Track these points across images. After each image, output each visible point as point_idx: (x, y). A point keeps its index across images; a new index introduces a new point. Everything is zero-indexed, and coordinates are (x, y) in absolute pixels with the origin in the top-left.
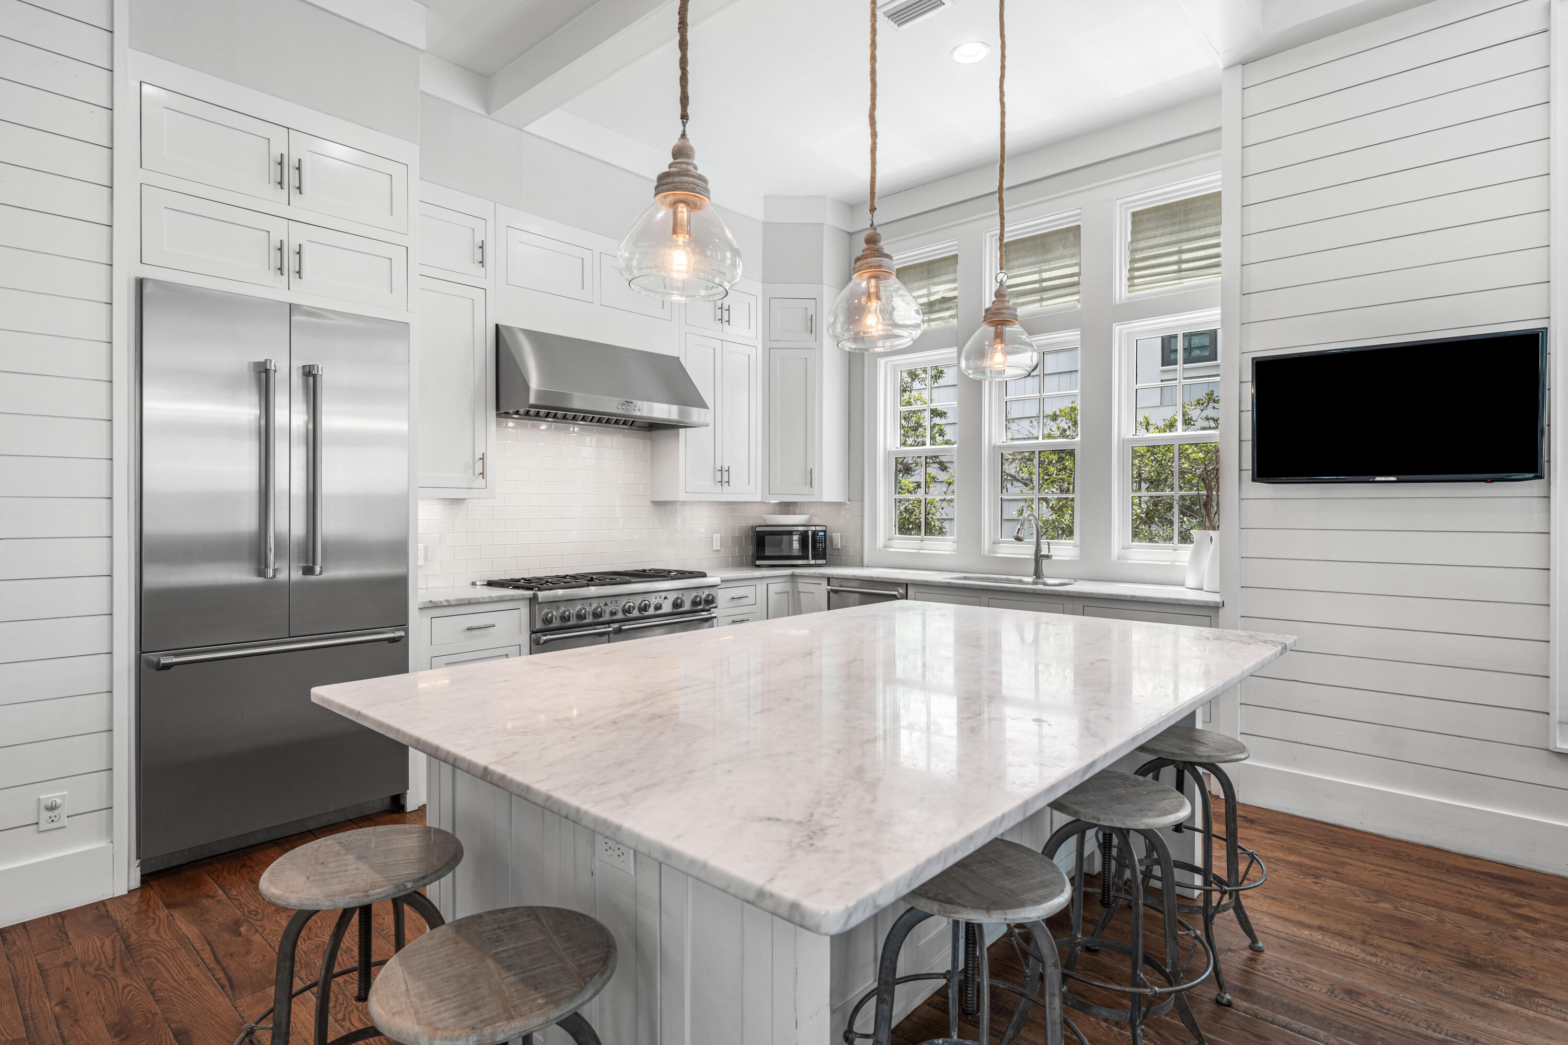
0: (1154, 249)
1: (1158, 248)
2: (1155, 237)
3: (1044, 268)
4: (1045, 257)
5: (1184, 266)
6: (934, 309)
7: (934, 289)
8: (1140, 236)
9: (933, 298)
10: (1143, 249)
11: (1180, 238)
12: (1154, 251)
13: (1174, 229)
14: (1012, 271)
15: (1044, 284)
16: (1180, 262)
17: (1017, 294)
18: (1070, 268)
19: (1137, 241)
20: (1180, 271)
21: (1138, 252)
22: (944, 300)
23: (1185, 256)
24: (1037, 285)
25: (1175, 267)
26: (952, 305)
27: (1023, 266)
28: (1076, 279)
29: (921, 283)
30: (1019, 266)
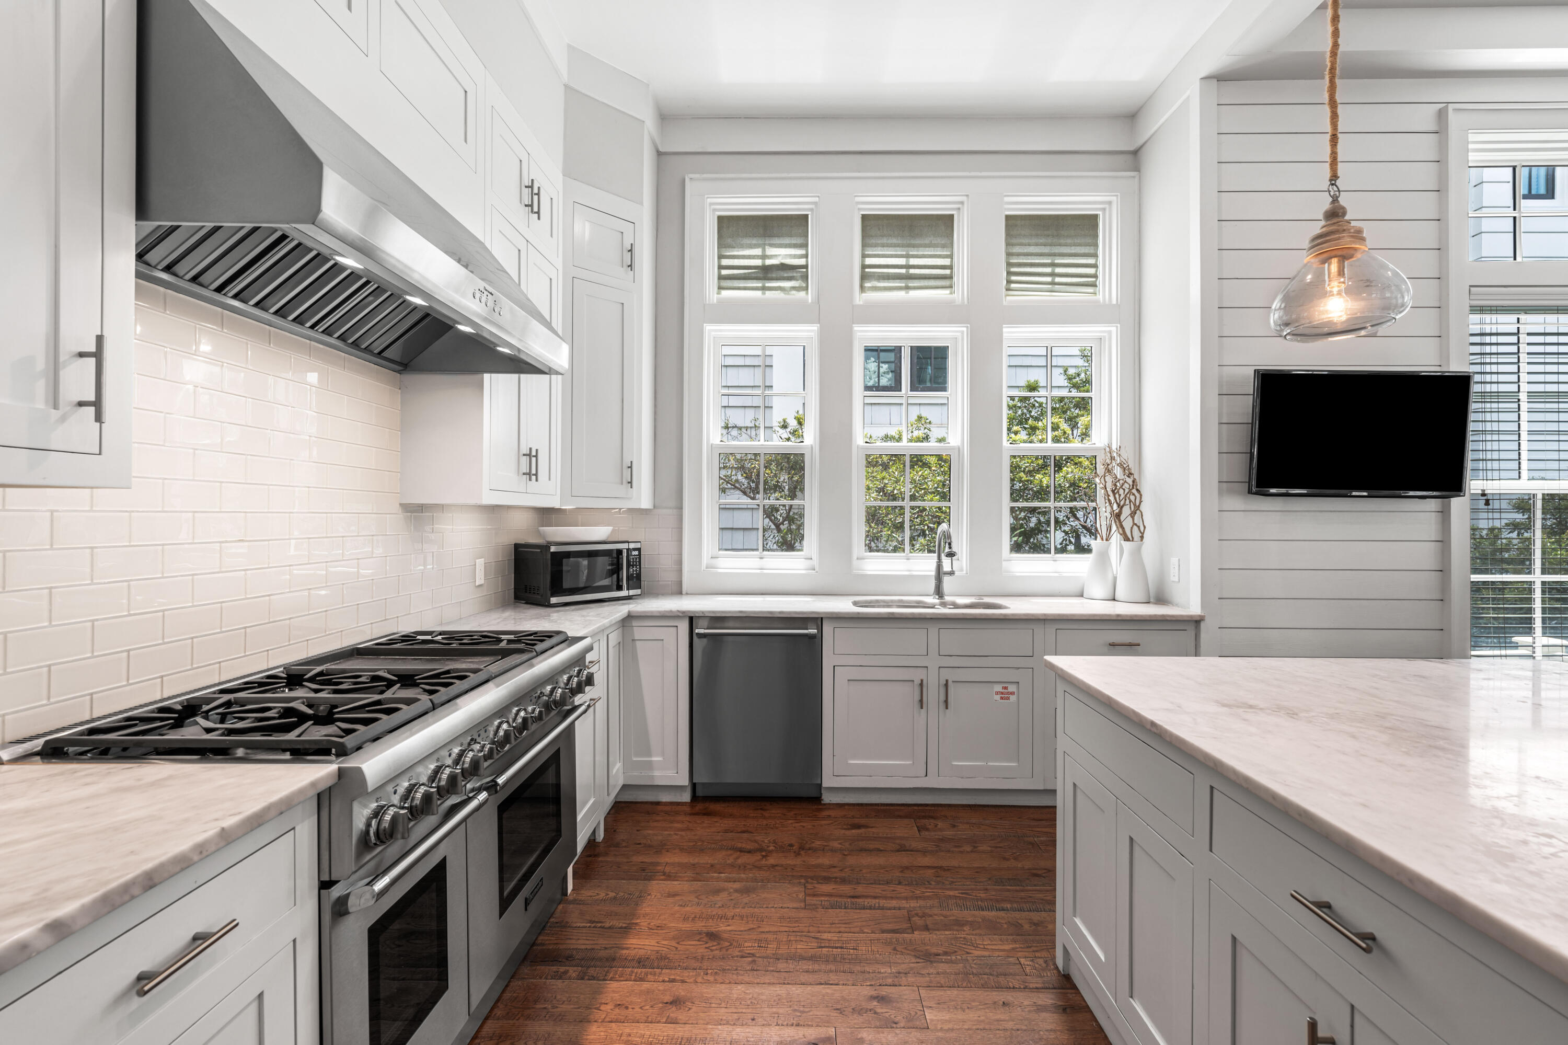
0: (1029, 257)
1: (1033, 257)
2: (1029, 245)
3: (911, 253)
4: (913, 242)
5: (1058, 280)
6: (770, 275)
7: (770, 251)
8: (1014, 241)
9: (769, 262)
10: (1019, 255)
11: (1053, 252)
12: (1029, 259)
13: (1047, 241)
14: (874, 249)
15: (912, 271)
16: (1053, 275)
17: (879, 276)
18: (942, 259)
19: (1012, 245)
20: (1053, 283)
21: (1014, 257)
22: (783, 267)
23: (1058, 270)
24: (903, 271)
25: (1049, 279)
26: (795, 275)
27: (887, 246)
28: (948, 272)
29: (754, 241)
30: (883, 246)
